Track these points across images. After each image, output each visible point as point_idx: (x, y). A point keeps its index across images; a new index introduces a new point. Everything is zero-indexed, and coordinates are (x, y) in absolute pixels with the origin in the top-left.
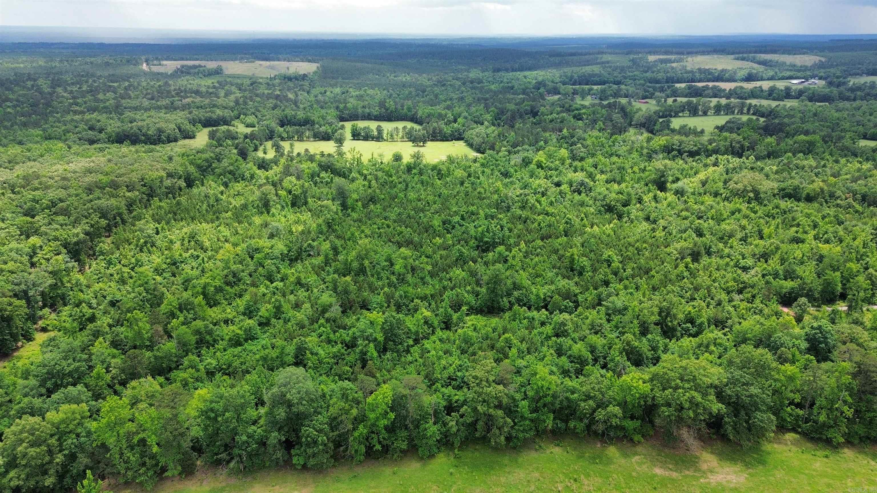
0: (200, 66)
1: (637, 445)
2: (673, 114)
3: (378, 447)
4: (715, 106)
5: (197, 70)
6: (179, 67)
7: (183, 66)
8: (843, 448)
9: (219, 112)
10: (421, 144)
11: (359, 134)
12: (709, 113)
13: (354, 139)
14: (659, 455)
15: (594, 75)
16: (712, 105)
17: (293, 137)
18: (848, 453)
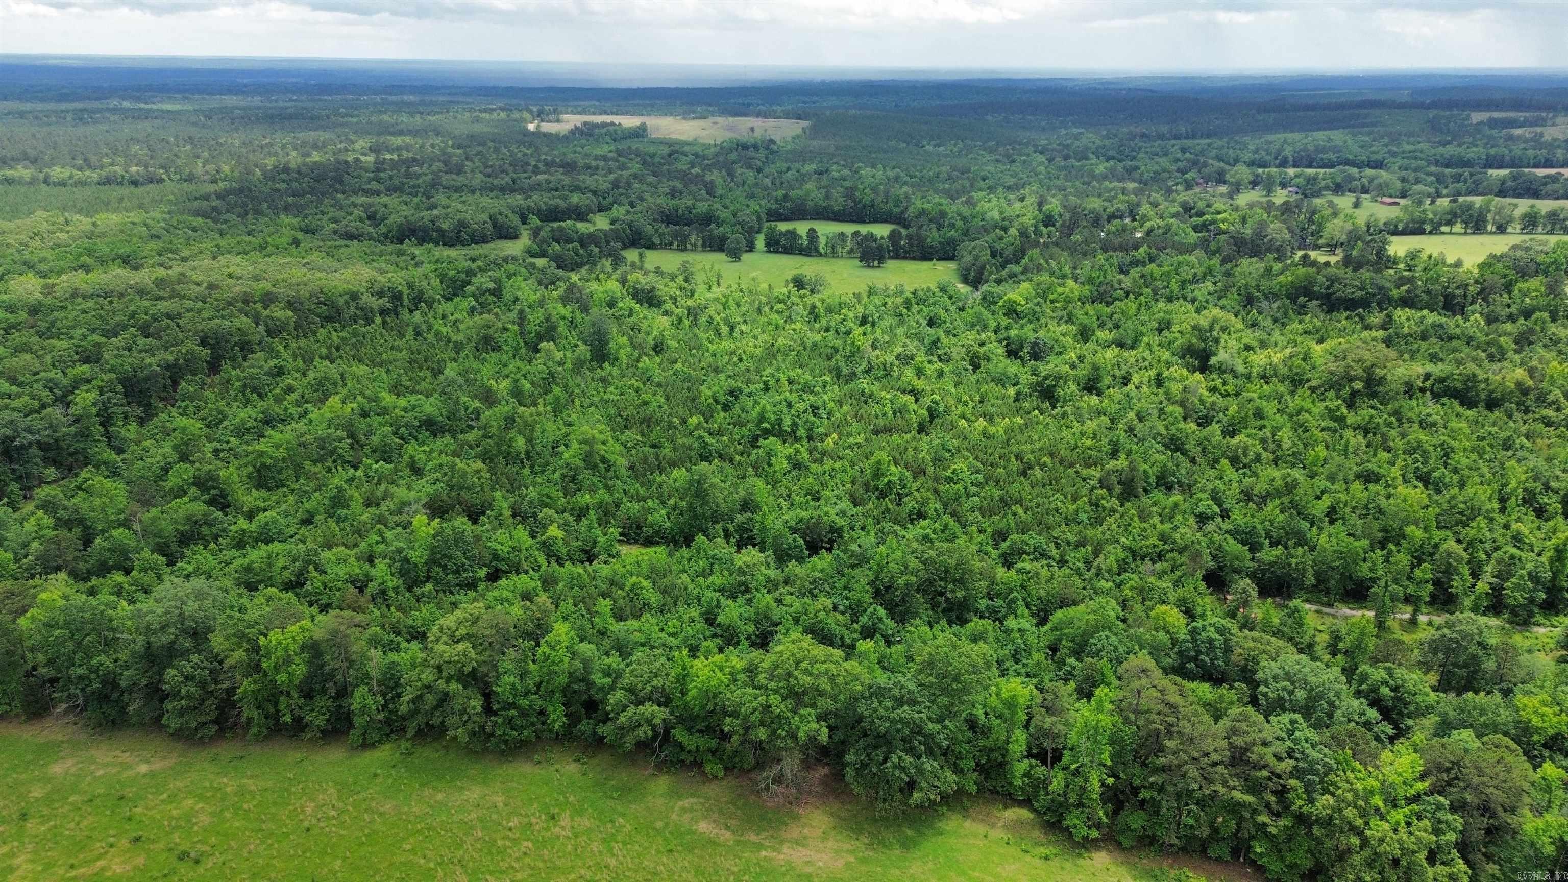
0: (613, 124)
1: (710, 781)
2: (1428, 228)
3: (288, 718)
4: (1524, 216)
5: (604, 131)
6: (579, 125)
7: (585, 124)
8: (1098, 848)
9: (575, 199)
10: (876, 263)
11: (777, 243)
12: (1509, 230)
13: (769, 252)
14: (733, 803)
15: (1324, 150)
16: (1518, 213)
17: (671, 244)
18: (1101, 859)
